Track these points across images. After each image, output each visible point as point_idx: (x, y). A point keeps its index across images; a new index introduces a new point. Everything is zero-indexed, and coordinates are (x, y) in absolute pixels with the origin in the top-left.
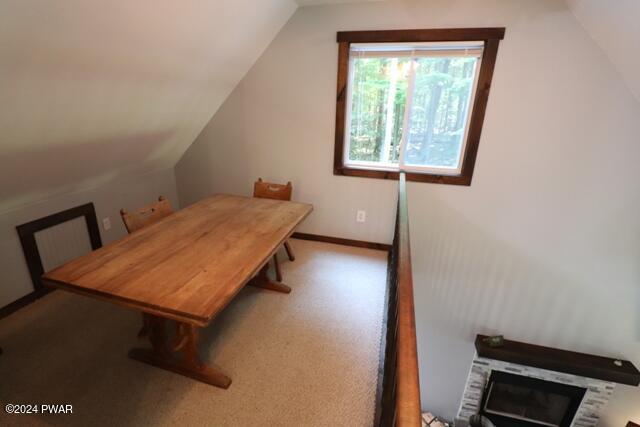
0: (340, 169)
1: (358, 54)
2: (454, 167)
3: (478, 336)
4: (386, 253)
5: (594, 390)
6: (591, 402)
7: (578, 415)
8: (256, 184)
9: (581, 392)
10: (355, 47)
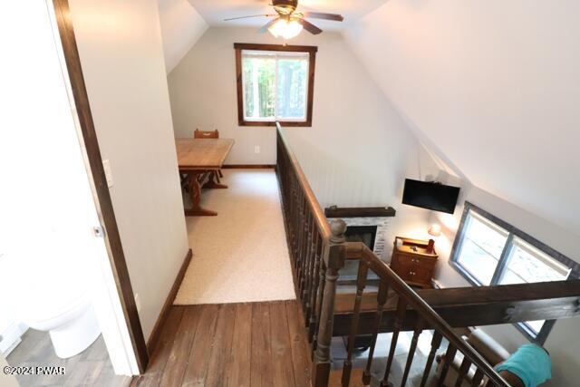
0: (242, 122)
1: (247, 56)
2: (303, 118)
3: (326, 209)
4: (273, 170)
5: (381, 226)
6: (380, 233)
7: (376, 241)
8: (195, 132)
9: (374, 228)
10: (244, 52)
